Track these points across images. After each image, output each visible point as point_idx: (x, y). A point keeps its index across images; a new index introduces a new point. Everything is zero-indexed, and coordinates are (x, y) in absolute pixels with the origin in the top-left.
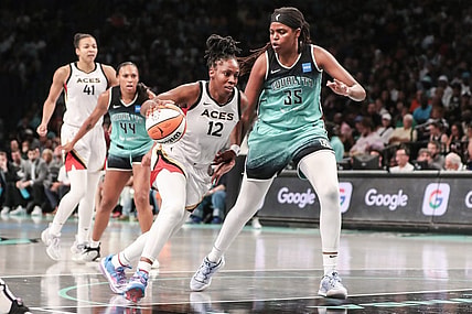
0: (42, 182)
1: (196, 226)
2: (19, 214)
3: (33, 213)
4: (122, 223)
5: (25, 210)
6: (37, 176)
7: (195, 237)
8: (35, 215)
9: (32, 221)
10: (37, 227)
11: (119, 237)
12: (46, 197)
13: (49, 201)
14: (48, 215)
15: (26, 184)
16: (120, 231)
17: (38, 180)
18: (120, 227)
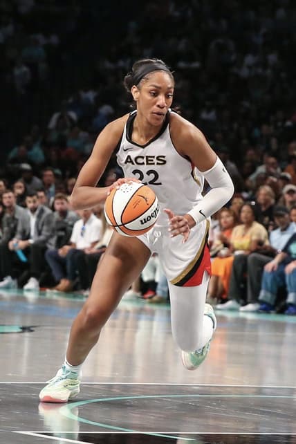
0: (45, 242)
1: (264, 317)
2: (7, 288)
3: (27, 287)
4: (155, 307)
5: (14, 283)
6: (39, 233)
7: (262, 333)
8: (29, 290)
9: (24, 299)
10: (31, 307)
11: (151, 328)
12: (47, 264)
13: (50, 270)
14: (48, 291)
15: (22, 244)
16: (152, 320)
17: (42, 238)
18: (152, 313)
